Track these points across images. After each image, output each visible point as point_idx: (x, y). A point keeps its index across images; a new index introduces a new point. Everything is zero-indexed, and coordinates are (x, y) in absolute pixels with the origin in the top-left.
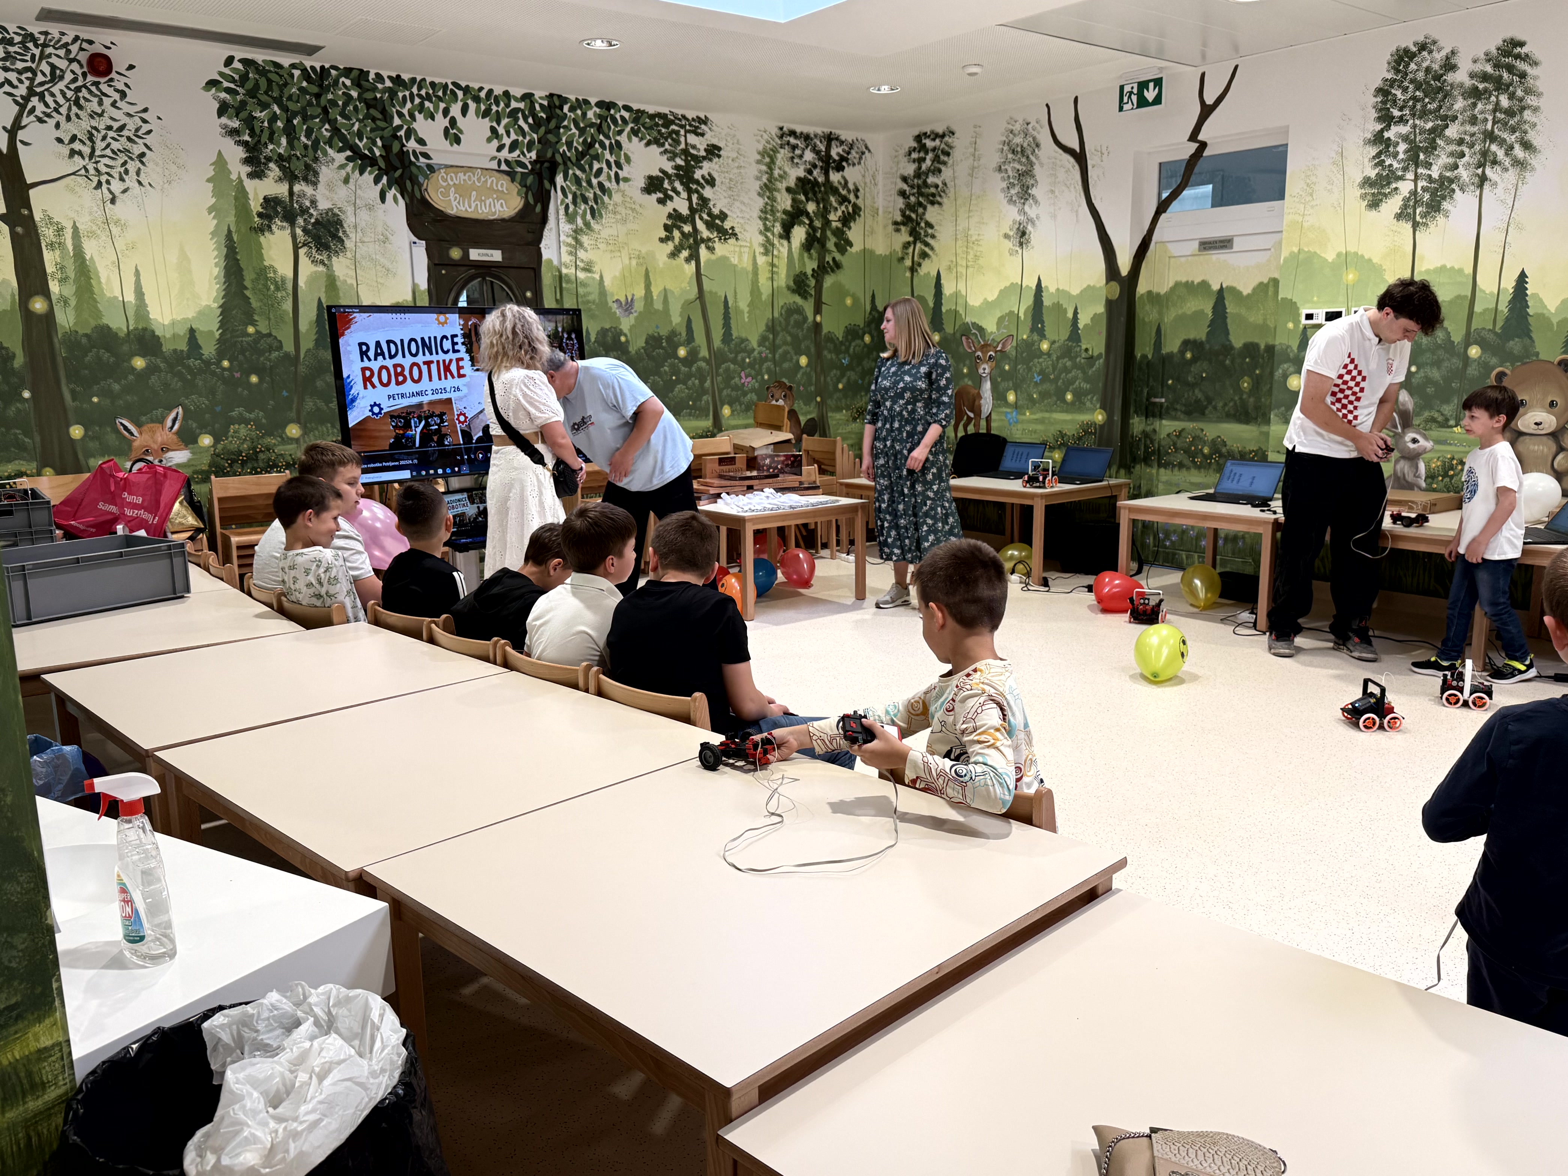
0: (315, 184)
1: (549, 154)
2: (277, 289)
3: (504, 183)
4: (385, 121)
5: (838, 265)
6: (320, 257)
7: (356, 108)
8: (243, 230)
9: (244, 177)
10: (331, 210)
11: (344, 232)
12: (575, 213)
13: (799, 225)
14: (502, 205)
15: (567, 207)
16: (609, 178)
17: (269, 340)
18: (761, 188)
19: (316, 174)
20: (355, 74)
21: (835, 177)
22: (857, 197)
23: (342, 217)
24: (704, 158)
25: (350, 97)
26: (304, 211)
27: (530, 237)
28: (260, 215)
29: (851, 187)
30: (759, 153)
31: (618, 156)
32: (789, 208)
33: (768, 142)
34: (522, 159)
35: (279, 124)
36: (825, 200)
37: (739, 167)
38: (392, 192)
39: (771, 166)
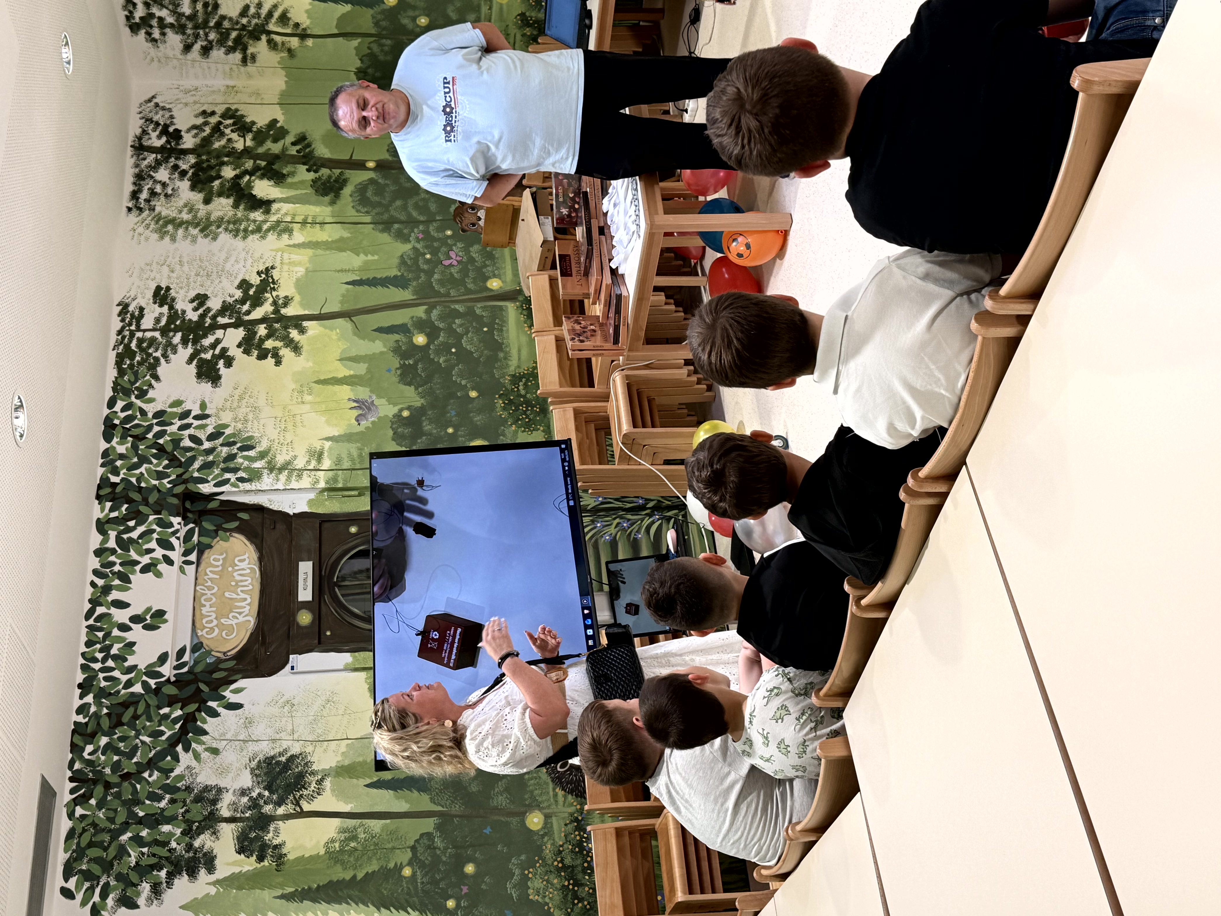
0: (220, 790)
1: (175, 501)
2: (354, 838)
3: (213, 557)
4: (137, 702)
5: (301, 139)
6: (313, 784)
7: (122, 739)
8: (280, 880)
9: (212, 878)
10: (252, 770)
11: (281, 754)
12: (247, 469)
13: (252, 188)
14: (240, 561)
15: (241, 480)
16: (203, 427)
17: (420, 849)
18: (206, 236)
19: (207, 789)
20: (78, 740)
21: (189, 141)
22: (213, 113)
23: (261, 757)
24: (171, 308)
25: (108, 746)
26: (255, 804)
27: (281, 527)
28: (261, 859)
29: (200, 121)
30: (162, 238)
31: (174, 415)
32: (231, 201)
33: (147, 227)
34: (181, 534)
35: (144, 833)
36: (219, 154)
37: (181, 263)
38: (228, 694)
39: (178, 224)
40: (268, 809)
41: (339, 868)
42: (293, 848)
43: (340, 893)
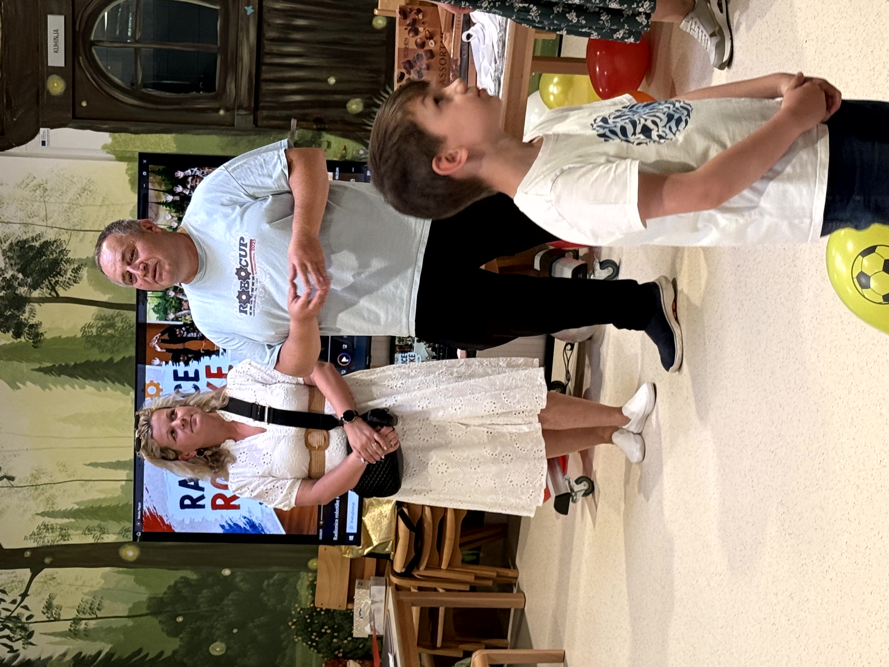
2: (112, 325)
6: (69, 272)
8: (37, 356)
10: (4, 252)
11: (34, 239)
23: (13, 239)
26: (8, 285)
28: (17, 335)
40: (22, 291)
41: (96, 350)
42: (49, 329)
43: (97, 372)
